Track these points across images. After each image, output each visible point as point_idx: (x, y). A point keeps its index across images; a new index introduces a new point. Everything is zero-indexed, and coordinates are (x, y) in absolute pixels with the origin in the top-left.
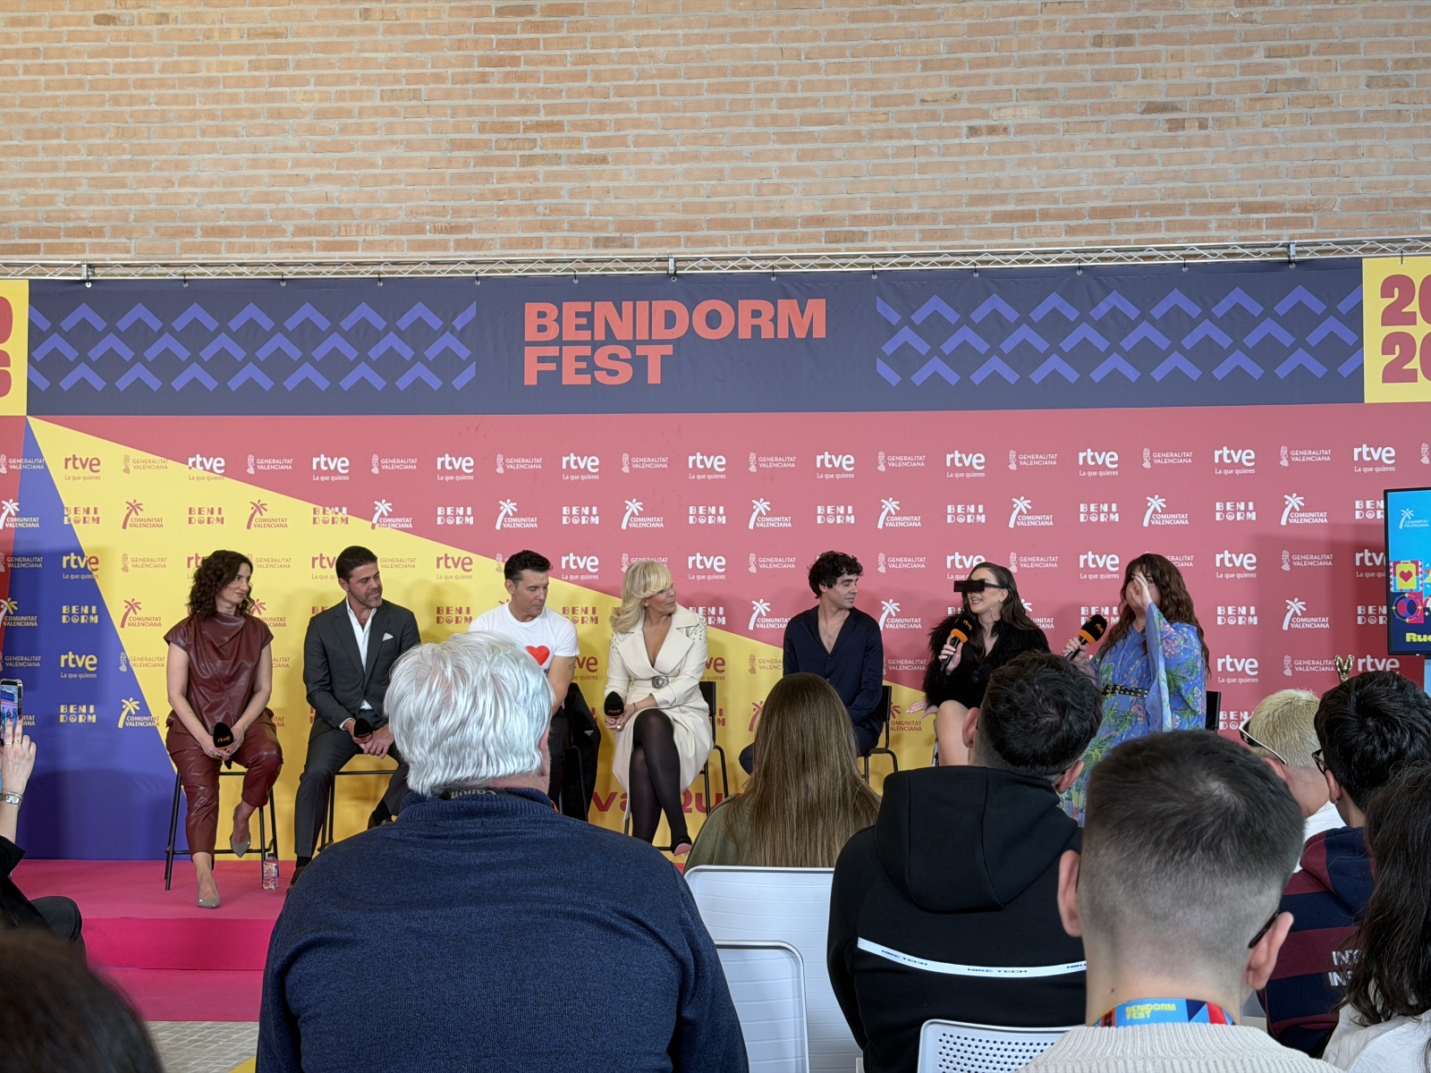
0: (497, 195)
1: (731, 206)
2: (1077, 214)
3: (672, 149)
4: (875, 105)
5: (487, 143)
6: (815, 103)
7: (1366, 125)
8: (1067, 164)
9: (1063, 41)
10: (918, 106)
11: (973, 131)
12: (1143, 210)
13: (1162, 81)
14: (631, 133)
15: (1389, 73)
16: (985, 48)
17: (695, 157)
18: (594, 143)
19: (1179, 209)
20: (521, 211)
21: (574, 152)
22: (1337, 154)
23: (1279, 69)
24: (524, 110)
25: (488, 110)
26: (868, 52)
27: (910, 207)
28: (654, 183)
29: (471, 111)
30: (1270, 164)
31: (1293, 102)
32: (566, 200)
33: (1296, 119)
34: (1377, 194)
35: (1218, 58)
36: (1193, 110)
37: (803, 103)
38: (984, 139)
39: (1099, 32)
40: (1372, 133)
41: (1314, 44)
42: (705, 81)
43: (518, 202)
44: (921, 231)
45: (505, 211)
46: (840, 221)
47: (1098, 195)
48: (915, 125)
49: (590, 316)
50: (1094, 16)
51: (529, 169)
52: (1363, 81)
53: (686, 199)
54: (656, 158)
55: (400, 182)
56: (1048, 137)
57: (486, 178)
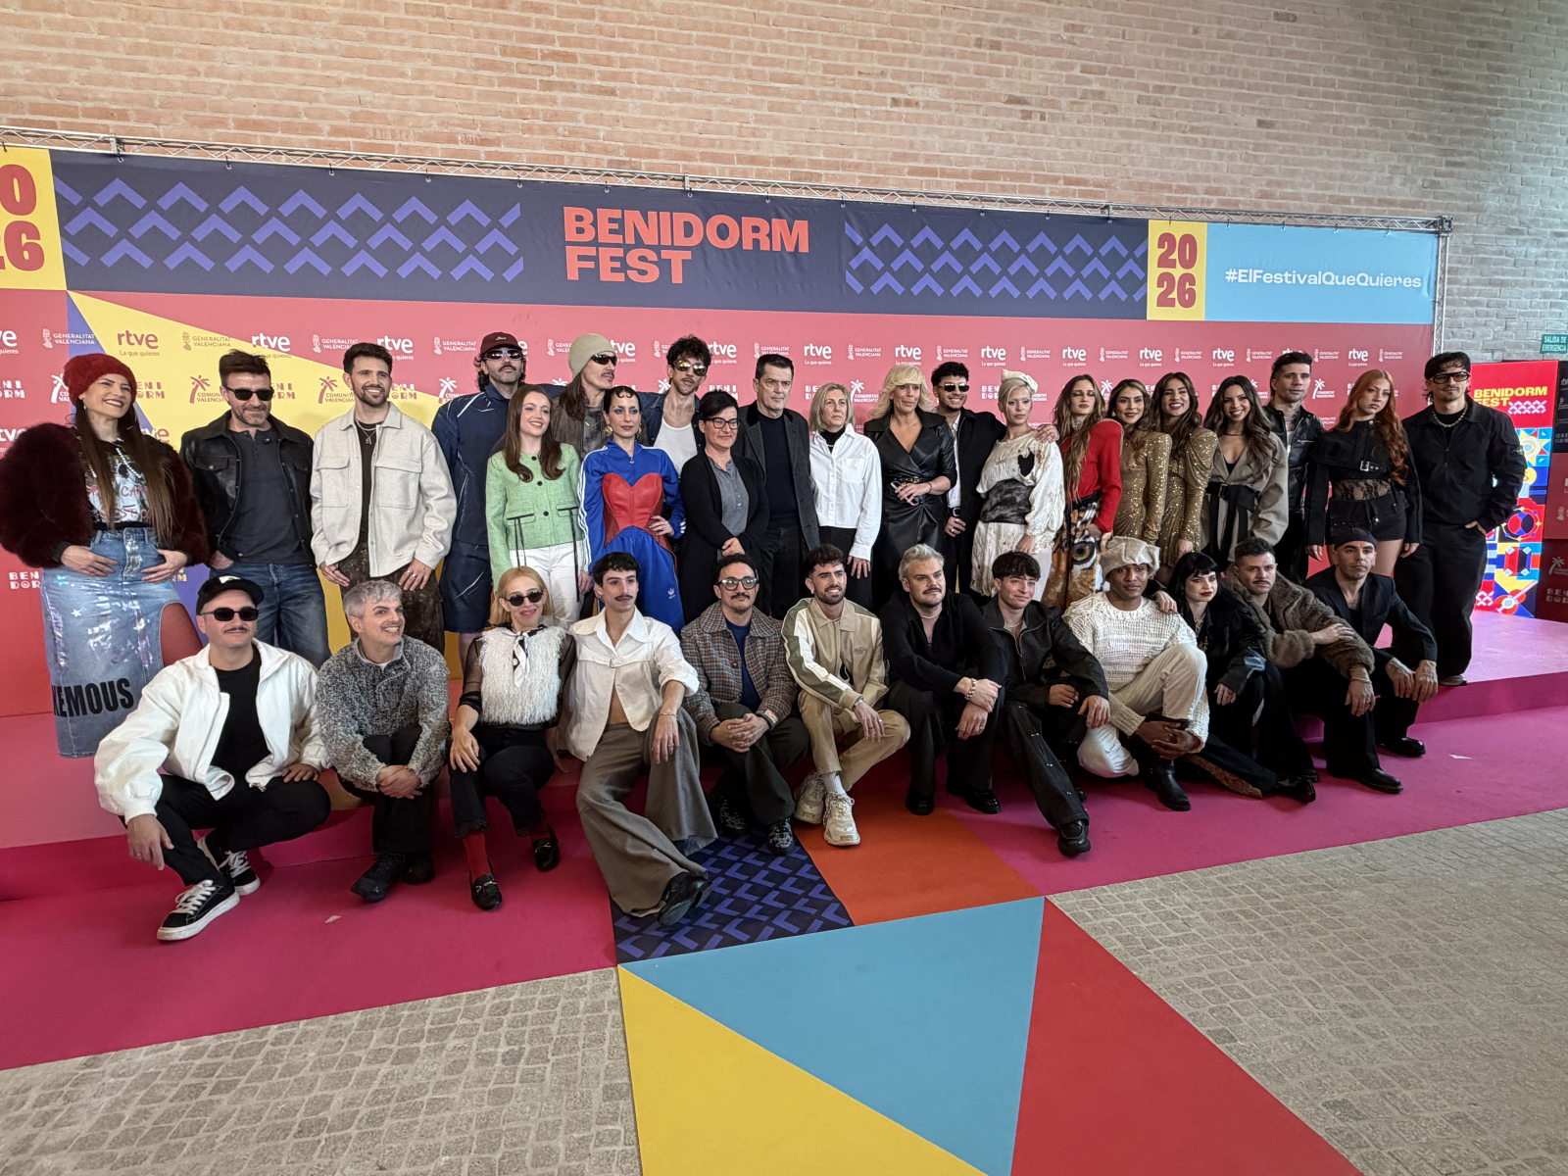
0: (521, 114)
1: (718, 143)
2: (964, 175)
3: (669, 89)
4: (825, 72)
5: (509, 67)
6: (781, 64)
7: (1135, 130)
8: (957, 136)
9: (956, 41)
10: (856, 77)
11: (895, 102)
12: (1007, 175)
13: (1018, 80)
14: (635, 70)
15: (1150, 94)
16: (903, 37)
17: (688, 98)
18: (604, 77)
19: (1027, 178)
20: (543, 131)
21: (587, 82)
22: (1119, 149)
23: (1088, 82)
24: (541, 39)
25: (509, 35)
26: (820, 26)
27: (851, 157)
28: (654, 117)
29: (492, 34)
30: (1082, 151)
31: (1095, 107)
32: (582, 124)
33: (1097, 120)
34: (1141, 179)
35: (1052, 68)
36: (1036, 105)
37: (773, 63)
38: (903, 109)
39: (979, 36)
40: (1139, 136)
41: (1109, 66)
42: (694, 33)
43: (541, 122)
44: (860, 177)
45: (529, 129)
46: (802, 164)
47: (978, 162)
48: (854, 92)
49: (621, 221)
50: (976, 22)
51: (548, 93)
52: (1136, 98)
53: (682, 133)
54: (657, 95)
55: (430, 93)
56: (945, 113)
57: (511, 97)
